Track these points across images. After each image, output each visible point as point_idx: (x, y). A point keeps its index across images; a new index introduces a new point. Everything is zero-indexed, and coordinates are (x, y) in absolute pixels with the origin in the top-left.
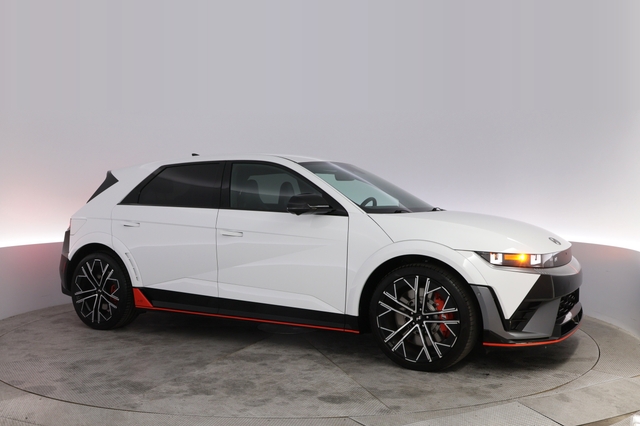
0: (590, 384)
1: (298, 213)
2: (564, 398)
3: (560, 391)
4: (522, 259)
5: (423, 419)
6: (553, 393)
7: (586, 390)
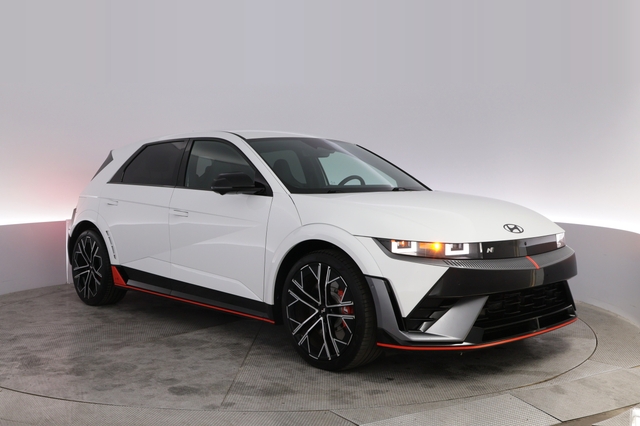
0: (586, 375)
1: (222, 192)
2: (558, 390)
3: (555, 383)
4: (436, 248)
5: (409, 413)
6: (548, 384)
7: (583, 382)
